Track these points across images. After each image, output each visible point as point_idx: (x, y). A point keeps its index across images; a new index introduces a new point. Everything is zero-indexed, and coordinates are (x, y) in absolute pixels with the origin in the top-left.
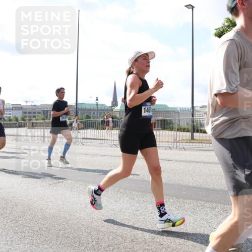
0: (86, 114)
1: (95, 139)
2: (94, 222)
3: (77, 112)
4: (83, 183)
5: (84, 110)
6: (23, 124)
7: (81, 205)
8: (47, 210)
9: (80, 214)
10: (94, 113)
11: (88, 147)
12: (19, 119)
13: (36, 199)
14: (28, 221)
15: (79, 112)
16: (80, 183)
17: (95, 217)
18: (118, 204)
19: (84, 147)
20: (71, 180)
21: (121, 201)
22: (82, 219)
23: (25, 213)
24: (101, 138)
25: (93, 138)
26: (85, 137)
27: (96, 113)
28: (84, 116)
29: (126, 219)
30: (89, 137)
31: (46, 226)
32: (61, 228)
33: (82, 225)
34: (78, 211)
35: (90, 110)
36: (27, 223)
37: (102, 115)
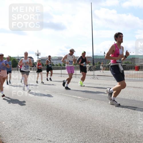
0: (99, 62)
1: (104, 76)
2: (106, 123)
3: (93, 60)
4: (99, 101)
5: (97, 59)
6: (64, 68)
7: (98, 113)
8: (80, 115)
9: (98, 118)
10: (103, 61)
11: (101, 80)
12: (62, 65)
13: (73, 109)
14: (69, 121)
15: (95, 61)
16: (97, 101)
17: (107, 120)
18: (120, 114)
19: (99, 80)
20: (92, 99)
21: (122, 112)
22: (99, 121)
23: (68, 116)
24: (108, 75)
25: (103, 75)
26: (99, 75)
27: (104, 61)
28: (98, 63)
29: (125, 122)
30: (101, 75)
31: (79, 124)
32: (87, 126)
33: (100, 125)
34: (97, 116)
35: (101, 59)
36: (68, 122)
37: (108, 62)
